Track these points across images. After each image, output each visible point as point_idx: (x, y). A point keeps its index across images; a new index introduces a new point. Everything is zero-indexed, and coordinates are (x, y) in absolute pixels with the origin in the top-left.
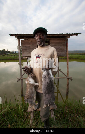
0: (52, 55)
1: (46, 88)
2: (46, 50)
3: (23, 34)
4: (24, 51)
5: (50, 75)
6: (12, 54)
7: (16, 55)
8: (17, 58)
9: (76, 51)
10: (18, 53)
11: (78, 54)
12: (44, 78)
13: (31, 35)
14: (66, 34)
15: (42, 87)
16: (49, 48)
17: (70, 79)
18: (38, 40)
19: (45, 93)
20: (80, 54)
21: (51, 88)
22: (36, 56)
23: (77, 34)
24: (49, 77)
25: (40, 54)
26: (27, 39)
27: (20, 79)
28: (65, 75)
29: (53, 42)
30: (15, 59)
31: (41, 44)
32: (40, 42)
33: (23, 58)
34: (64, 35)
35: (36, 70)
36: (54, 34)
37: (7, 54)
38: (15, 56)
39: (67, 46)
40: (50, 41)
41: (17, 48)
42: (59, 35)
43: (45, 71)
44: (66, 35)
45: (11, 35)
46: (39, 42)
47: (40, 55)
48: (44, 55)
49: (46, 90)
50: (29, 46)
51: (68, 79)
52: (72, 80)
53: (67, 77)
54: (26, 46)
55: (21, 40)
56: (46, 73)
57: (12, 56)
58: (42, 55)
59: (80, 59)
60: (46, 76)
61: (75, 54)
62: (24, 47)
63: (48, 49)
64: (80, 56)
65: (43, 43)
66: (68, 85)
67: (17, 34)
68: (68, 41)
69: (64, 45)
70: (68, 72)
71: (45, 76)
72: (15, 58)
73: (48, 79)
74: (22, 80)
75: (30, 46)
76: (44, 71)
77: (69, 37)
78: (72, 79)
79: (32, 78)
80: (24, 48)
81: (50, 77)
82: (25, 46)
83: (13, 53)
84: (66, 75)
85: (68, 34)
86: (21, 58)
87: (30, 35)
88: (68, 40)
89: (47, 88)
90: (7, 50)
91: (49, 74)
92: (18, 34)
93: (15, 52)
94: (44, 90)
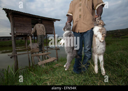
23: (59, 20)
44: (53, 20)
50: (23, 23)
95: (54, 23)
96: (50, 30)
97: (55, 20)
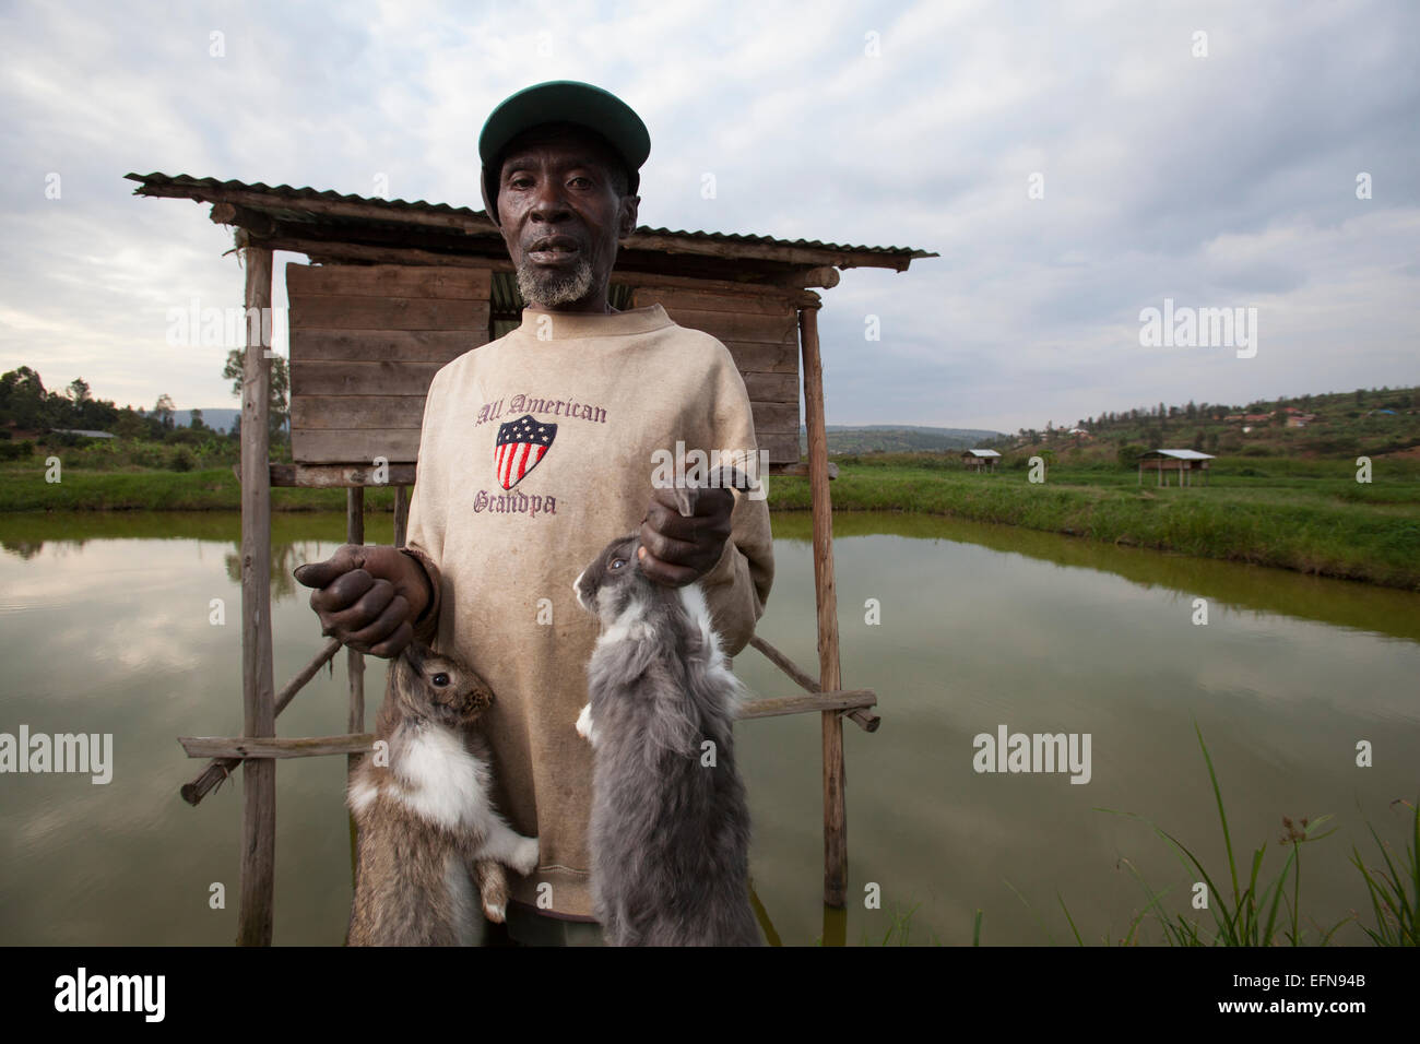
0: (699, 419)
1: (653, 836)
2: (629, 352)
3: (320, 188)
4: (325, 392)
5: (702, 652)
6: (138, 446)
7: (197, 455)
8: (219, 492)
9: (891, 435)
10: (235, 436)
11: (905, 463)
12: (622, 705)
13: (421, 218)
14: (802, 245)
15: (595, 832)
16: (657, 342)
17: (852, 711)
18: (536, 231)
19: (632, 913)
20: (930, 466)
21: (715, 827)
22: (494, 429)
23: (898, 259)
24: (685, 681)
25: (544, 406)
26: (368, 263)
27: (232, 763)
28: (803, 680)
30: (186, 509)
31: (560, 273)
32: (555, 256)
33: (303, 476)
34: (783, 254)
35: (496, 599)
36: (681, 235)
37: (72, 442)
38: (182, 464)
39: (813, 367)
41: (229, 372)
42: (733, 253)
43: (635, 610)
44: (799, 257)
45: (157, 185)
46: (542, 257)
47: (541, 418)
48: (596, 414)
49: (652, 862)
50: (389, 335)
51: (835, 714)
52: (873, 725)
53: (822, 698)
54: (356, 334)
55: (292, 269)
56: (649, 631)
57: (140, 460)
58: (572, 410)
59: (930, 512)
60: (643, 676)
61: (877, 461)
62: (320, 344)
63: (644, 348)
64: (926, 485)
65: (586, 275)
66: (835, 782)
67: (236, 186)
68: (820, 314)
69: (785, 357)
70: (827, 638)
71: (633, 672)
72: (188, 497)
73: (678, 705)
74: (261, 767)
75: (406, 338)
76: (622, 606)
77: (832, 282)
78: (874, 712)
79: (448, 724)
80: (325, 359)
81: (699, 674)
82: (337, 333)
83: (157, 426)
84: (815, 674)
85: (817, 247)
86: (276, 479)
87: (406, 217)
88: (819, 306)
89: (663, 838)
90: (80, 386)
91: (679, 645)
92: (261, 189)
93: (187, 423)
94: (625, 862)
95: (815, 304)
97: (827, 259)
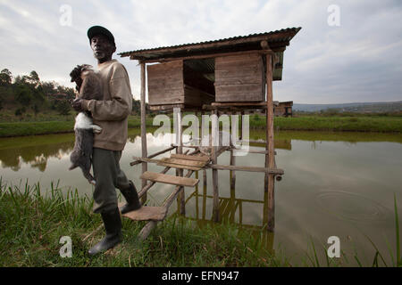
4: (152, 91)
27: (139, 161)
29: (223, 62)
33: (151, 108)
40: (216, 60)
45: (123, 55)
50: (163, 77)
53: (266, 169)
54: (158, 78)
55: (148, 66)
74: (145, 164)
80: (153, 84)
82: (155, 78)
96: (248, 88)
